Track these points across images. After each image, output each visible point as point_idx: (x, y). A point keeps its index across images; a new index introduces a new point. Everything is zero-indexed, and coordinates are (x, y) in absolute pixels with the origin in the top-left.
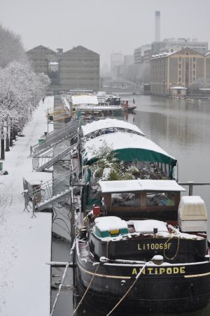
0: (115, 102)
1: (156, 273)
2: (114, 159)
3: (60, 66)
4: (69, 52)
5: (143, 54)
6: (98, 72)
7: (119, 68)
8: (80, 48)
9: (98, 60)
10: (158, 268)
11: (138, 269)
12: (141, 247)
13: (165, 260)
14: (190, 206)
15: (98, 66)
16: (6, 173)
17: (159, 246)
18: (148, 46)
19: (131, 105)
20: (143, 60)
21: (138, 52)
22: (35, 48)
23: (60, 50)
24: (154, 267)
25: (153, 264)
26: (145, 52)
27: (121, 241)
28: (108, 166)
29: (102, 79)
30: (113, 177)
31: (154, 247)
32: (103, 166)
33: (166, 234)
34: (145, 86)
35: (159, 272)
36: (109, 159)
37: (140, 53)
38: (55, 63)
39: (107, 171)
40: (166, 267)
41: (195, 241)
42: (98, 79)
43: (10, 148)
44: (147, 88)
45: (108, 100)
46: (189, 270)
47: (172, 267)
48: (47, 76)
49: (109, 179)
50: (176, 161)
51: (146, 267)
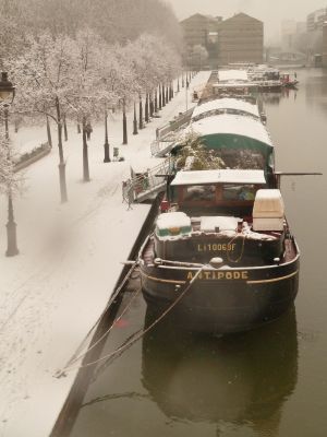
0: (274, 76)
1: (214, 277)
2: (200, 147)
3: (219, 36)
4: (229, 21)
5: (316, 20)
6: (261, 42)
7: (290, 36)
8: (242, 16)
9: (262, 29)
10: (216, 272)
11: (194, 272)
12: (202, 247)
13: (224, 263)
14: (262, 201)
15: (262, 36)
16: (122, 160)
17: (222, 247)
18: (322, 10)
19: (292, 80)
20: (316, 26)
21: (311, 18)
22: (192, 17)
23: (220, 18)
24: (211, 271)
25: (210, 268)
26: (319, 18)
27: (180, 240)
28: (192, 154)
29: (268, 50)
30: (197, 167)
31: (216, 247)
32: (187, 154)
33: (231, 233)
34: (317, 57)
35: (217, 276)
36: (194, 146)
37: (313, 19)
38: (215, 34)
39: (190, 160)
40: (225, 271)
41: (264, 242)
42: (261, 50)
43: (139, 131)
44: (318, 59)
45: (266, 74)
46: (252, 274)
47: (232, 271)
48: (203, 48)
49: (192, 169)
50: (272, 148)
51: (203, 271)
